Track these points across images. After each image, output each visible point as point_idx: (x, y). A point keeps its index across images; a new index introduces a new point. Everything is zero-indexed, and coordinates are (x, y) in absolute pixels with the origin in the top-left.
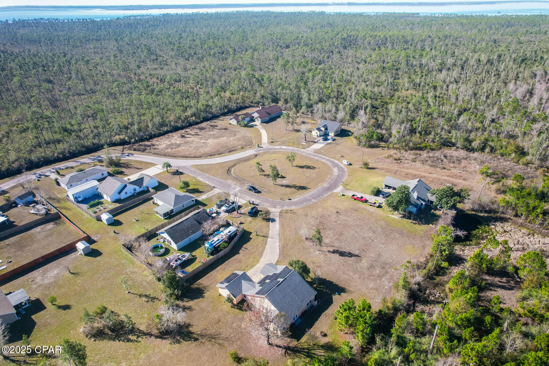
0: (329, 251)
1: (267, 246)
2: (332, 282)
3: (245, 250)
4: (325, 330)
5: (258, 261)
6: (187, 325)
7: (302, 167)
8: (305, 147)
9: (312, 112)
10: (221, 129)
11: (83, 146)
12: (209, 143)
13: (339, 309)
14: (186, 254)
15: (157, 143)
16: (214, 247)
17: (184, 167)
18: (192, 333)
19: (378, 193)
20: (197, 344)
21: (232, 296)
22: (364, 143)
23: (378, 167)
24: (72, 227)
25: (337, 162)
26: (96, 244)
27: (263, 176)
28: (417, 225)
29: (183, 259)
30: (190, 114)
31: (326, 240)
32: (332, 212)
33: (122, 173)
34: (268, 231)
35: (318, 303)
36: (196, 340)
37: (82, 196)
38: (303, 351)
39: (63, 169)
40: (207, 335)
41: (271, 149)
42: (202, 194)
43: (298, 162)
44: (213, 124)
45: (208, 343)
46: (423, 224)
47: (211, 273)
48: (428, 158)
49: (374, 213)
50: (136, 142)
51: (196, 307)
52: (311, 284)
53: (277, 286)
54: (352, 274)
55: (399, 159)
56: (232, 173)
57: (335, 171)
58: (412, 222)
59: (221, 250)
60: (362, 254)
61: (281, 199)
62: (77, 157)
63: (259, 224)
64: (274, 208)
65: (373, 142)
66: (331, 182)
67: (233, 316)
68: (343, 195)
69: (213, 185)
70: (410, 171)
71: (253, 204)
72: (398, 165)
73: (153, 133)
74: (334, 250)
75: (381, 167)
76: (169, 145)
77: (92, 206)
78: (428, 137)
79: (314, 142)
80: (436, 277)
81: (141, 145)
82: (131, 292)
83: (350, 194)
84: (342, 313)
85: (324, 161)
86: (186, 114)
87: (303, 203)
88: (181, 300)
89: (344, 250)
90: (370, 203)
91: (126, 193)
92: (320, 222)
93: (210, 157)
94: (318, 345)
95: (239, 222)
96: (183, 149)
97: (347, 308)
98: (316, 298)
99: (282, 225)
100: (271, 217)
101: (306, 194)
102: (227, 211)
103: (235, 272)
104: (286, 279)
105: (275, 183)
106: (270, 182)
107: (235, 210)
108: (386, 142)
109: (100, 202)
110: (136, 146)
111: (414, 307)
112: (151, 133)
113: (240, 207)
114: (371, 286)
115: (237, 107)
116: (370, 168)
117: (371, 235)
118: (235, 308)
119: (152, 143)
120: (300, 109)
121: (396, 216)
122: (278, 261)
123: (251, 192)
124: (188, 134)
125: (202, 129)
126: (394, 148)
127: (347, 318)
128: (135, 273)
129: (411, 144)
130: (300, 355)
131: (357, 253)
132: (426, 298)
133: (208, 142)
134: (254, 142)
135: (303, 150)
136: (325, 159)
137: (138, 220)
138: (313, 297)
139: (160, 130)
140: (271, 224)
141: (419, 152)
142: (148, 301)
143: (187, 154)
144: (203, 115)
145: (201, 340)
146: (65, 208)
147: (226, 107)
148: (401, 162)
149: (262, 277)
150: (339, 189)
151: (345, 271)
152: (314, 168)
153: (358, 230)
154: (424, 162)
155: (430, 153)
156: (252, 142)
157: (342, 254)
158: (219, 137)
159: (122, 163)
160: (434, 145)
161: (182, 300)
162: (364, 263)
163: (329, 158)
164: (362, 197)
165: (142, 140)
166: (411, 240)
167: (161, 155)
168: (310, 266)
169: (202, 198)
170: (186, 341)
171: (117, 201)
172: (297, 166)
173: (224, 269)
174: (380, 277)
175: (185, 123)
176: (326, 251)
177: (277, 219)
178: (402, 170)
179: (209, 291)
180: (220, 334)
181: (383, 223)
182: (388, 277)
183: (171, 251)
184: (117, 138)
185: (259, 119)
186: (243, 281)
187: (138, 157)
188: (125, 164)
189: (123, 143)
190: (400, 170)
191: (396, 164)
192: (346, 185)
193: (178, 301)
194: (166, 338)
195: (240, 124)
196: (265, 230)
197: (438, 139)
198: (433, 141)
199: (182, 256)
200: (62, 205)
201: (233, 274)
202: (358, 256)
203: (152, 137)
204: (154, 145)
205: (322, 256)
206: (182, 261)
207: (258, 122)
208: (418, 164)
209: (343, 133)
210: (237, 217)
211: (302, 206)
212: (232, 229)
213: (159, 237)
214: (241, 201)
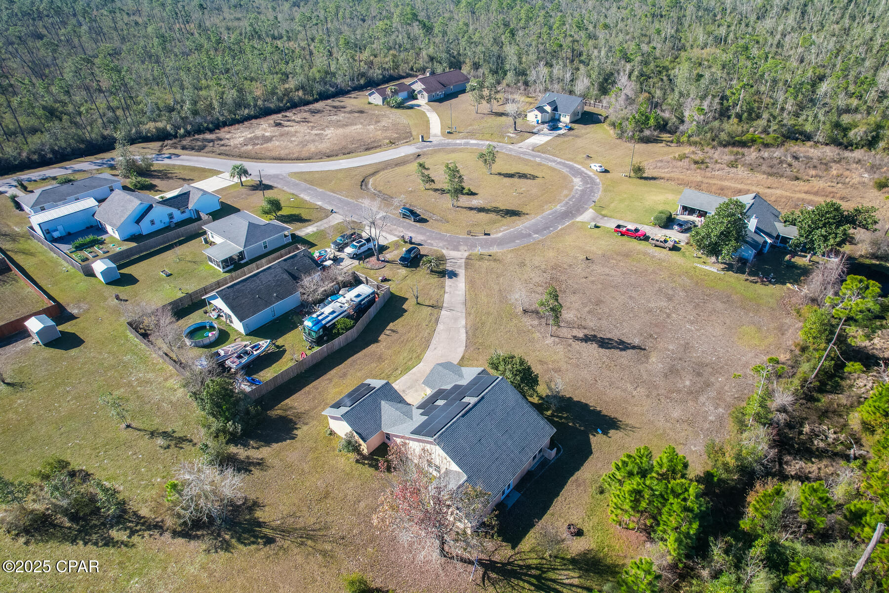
0: (575, 337)
1: (440, 327)
2: (586, 405)
3: (393, 334)
4: (576, 518)
5: (419, 359)
6: (250, 504)
7: (511, 176)
8: (514, 141)
9: (526, 83)
10: (351, 112)
11: (82, 141)
12: (327, 135)
13: (614, 470)
14: (261, 343)
15: (228, 136)
16: (324, 327)
17: (276, 176)
18: (260, 524)
19: (668, 222)
20: (271, 552)
21: (357, 437)
22: (631, 134)
23: (663, 175)
24: (31, 289)
25: (579, 167)
26: (74, 322)
27: (431, 192)
28: (758, 284)
29: (255, 353)
30: (292, 87)
31: (568, 315)
32: (576, 258)
33: (151, 187)
34: (442, 296)
35: (557, 454)
36: (269, 541)
37: (60, 228)
38: (526, 575)
39: (35, 181)
40: (296, 529)
41: (448, 144)
42: (307, 224)
43: (500, 166)
44: (336, 104)
45: (296, 551)
46: (770, 282)
47: (314, 383)
48: (761, 160)
49: (664, 261)
50: (188, 134)
51: (276, 462)
52: (539, 408)
53: (463, 416)
54: (630, 387)
55: (702, 163)
56: (370, 186)
57: (577, 181)
58: (747, 280)
59: (339, 334)
60: (648, 344)
61: (469, 233)
62: (70, 160)
63: (423, 282)
64: (454, 250)
65: (647, 133)
66: (571, 203)
67: (359, 483)
68: (596, 227)
69: (330, 208)
70: (726, 183)
71: (411, 243)
72: (703, 172)
73: (221, 118)
74: (586, 336)
75: (668, 175)
76: (251, 139)
77: (80, 248)
78: (755, 123)
79: (532, 133)
80: (820, 396)
81: (197, 140)
82: (134, 425)
83: (612, 225)
84: (621, 483)
85: (553, 165)
86: (287, 86)
87: (514, 241)
88: (242, 444)
89: (609, 336)
90: (653, 242)
91: (152, 222)
92: (552, 278)
93: (328, 159)
94: (563, 559)
95: (380, 278)
96: (277, 146)
97: (635, 470)
98: (552, 444)
99: (471, 283)
100: (449, 267)
101: (519, 225)
102: (355, 257)
103: (368, 381)
104: (483, 398)
105: (455, 204)
106: (447, 201)
107: (372, 255)
108: (672, 132)
109: (98, 240)
110: (186, 142)
111: (781, 464)
112: (218, 119)
113: (382, 249)
114: (676, 414)
115: (384, 76)
116: (646, 178)
117: (664, 304)
118: (364, 464)
119: (218, 135)
120: (503, 79)
121: (712, 267)
122: (463, 358)
123: (407, 221)
124: (289, 121)
125: (314, 112)
126: (690, 144)
127: (637, 495)
128: (148, 382)
129: (723, 136)
130: (521, 583)
131: (636, 341)
132: (803, 443)
133: (325, 133)
134: (414, 133)
135: (511, 146)
136: (555, 161)
137: (171, 275)
138: (546, 441)
139: (235, 115)
140: (448, 282)
141: (740, 150)
142: (168, 447)
143: (283, 153)
144: (319, 88)
145: (280, 542)
146: (24, 252)
147: (363, 75)
148: (707, 167)
149: (429, 392)
150: (587, 216)
151: (613, 380)
152: (534, 177)
153: (634, 294)
154: (752, 168)
155: (762, 153)
156: (410, 132)
157: (604, 343)
158: (347, 126)
159: (155, 171)
160: (768, 139)
161: (246, 445)
162: (656, 363)
163: (563, 161)
164: (637, 230)
165: (199, 131)
166: (751, 315)
167: (233, 156)
168: (537, 369)
169: (306, 231)
170: (245, 545)
171: (132, 238)
172: (500, 174)
173: (345, 375)
174: (694, 393)
175: (284, 102)
176: (569, 336)
177: (461, 272)
178: (712, 181)
179: (307, 424)
180: (327, 528)
181: (688, 281)
182: (713, 394)
183: (232, 337)
184: (150, 127)
185: (425, 93)
186: (383, 402)
187: (188, 160)
188: (160, 171)
189: (162, 136)
190: (706, 181)
191: (698, 171)
192: (600, 209)
193: (236, 445)
194: (197, 537)
195: (388, 104)
196: (434, 293)
197: (776, 127)
198: (765, 131)
199: (253, 348)
200: (20, 246)
201: (363, 385)
202: (639, 348)
203: (218, 125)
204: (221, 140)
205: (560, 348)
206: (252, 358)
207: (422, 100)
208: (741, 172)
209: (586, 118)
210: (377, 267)
211: (512, 246)
212: (364, 290)
213: (208, 308)
214: (385, 238)
